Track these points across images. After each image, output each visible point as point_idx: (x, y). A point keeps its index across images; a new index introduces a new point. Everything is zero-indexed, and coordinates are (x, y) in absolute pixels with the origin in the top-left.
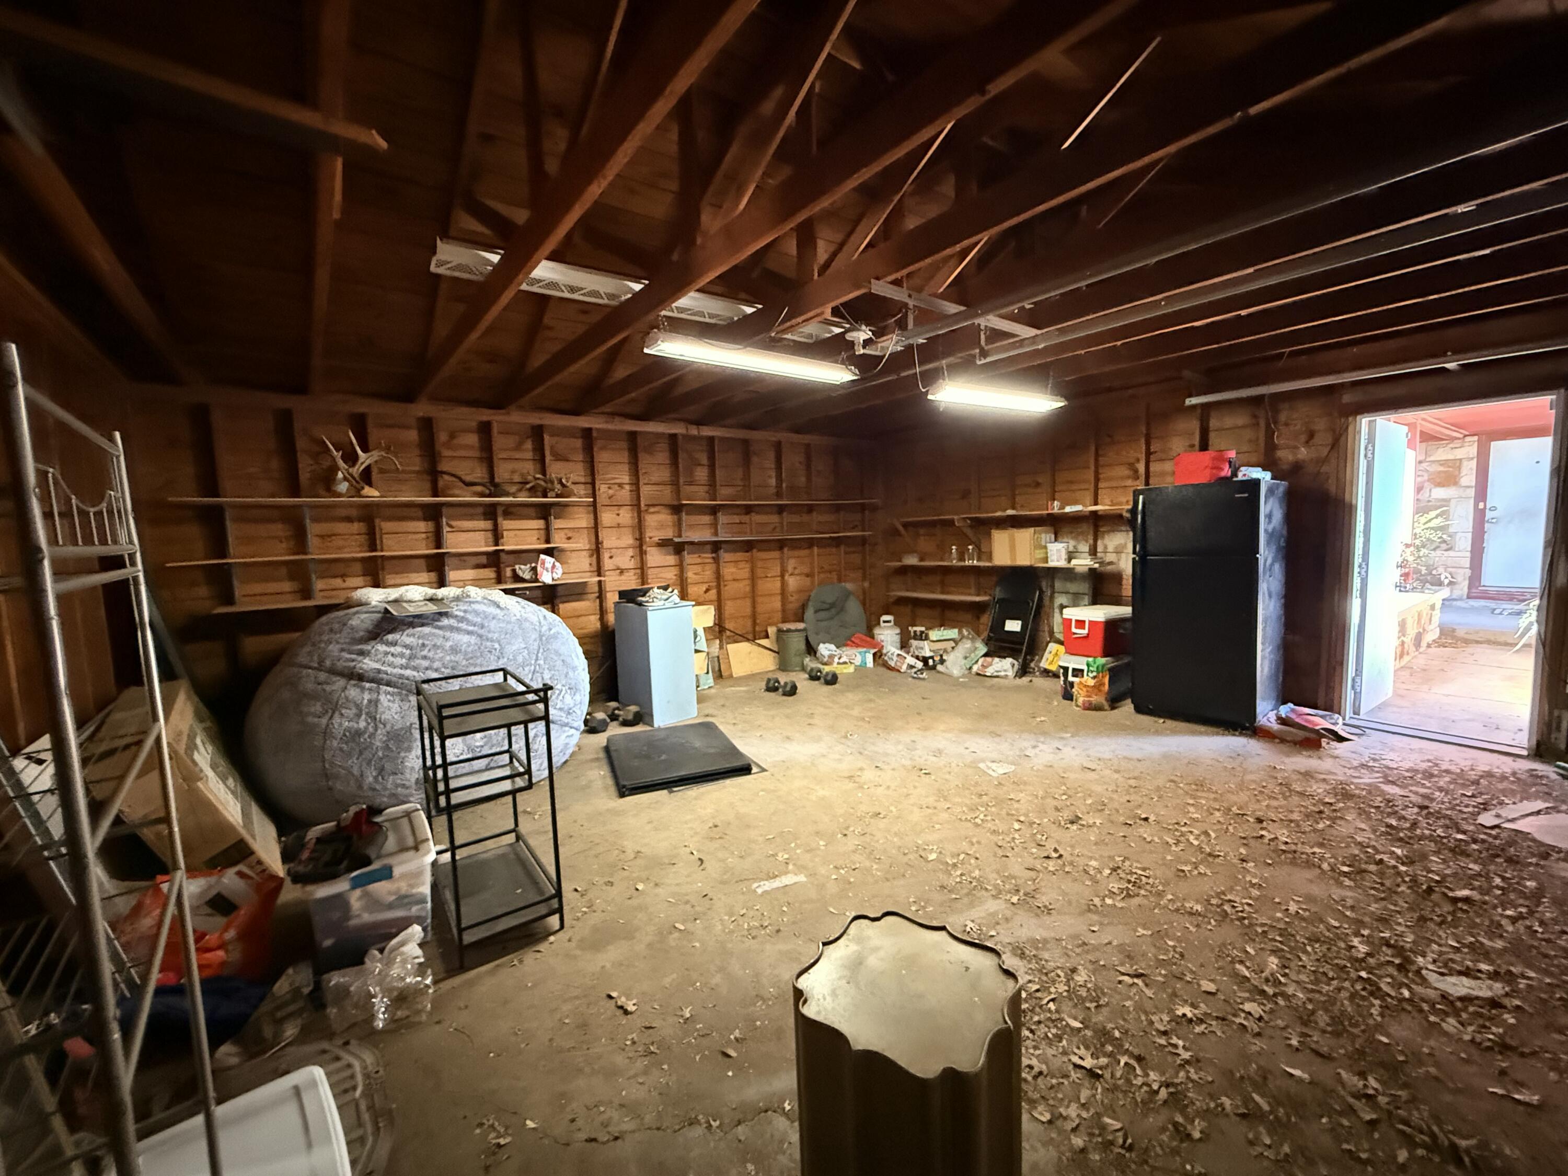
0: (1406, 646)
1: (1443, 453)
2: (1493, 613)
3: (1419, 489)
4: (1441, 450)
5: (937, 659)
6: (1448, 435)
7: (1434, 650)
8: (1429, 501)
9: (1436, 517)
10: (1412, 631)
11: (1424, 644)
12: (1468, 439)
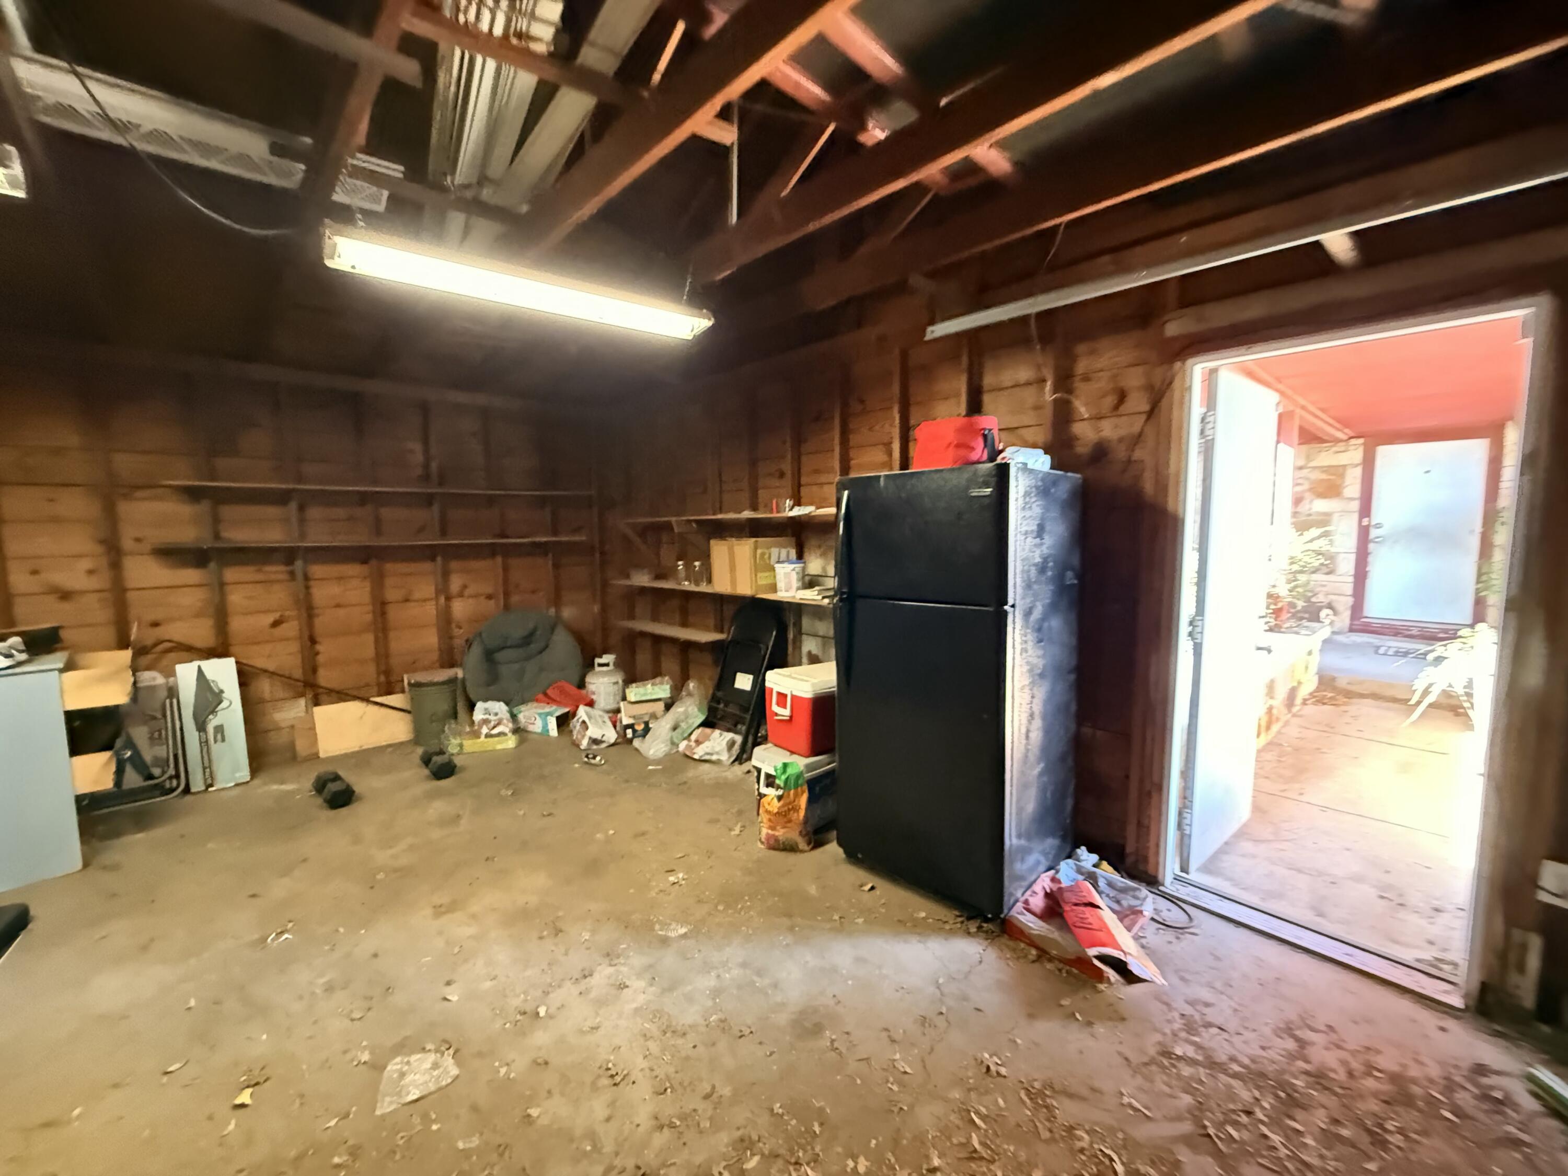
0: (1275, 711)
1: (1327, 458)
2: (1376, 652)
3: (1298, 501)
4: (1323, 454)
5: (640, 728)
6: (1332, 436)
7: (1311, 709)
8: (1310, 515)
9: (1319, 537)
10: (1281, 693)
11: (1298, 701)
12: (1353, 441)
